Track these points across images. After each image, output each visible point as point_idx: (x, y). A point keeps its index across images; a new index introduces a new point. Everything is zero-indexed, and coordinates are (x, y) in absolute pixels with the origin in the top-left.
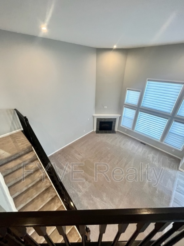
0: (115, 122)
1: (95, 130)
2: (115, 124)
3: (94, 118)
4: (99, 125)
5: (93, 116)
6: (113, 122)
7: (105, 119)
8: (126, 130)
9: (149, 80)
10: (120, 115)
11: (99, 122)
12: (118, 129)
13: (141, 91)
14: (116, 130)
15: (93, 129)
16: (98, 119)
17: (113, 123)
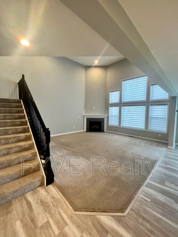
0: (104, 122)
1: (85, 130)
2: (104, 124)
3: (84, 117)
4: (89, 125)
5: (83, 116)
7: (94, 119)
8: (114, 128)
9: (123, 81)
10: (107, 115)
11: (89, 122)
12: (107, 130)
13: (120, 90)
14: (105, 130)
15: (84, 130)
16: (88, 119)
17: (102, 123)
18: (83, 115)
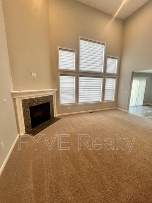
0: (52, 102)
2: (53, 105)
4: (30, 117)
5: (13, 94)
6: (50, 102)
8: (69, 108)
9: (80, 39)
11: (29, 110)
13: (76, 51)
14: (56, 115)
16: (25, 102)
17: (50, 104)
18: (12, 92)
